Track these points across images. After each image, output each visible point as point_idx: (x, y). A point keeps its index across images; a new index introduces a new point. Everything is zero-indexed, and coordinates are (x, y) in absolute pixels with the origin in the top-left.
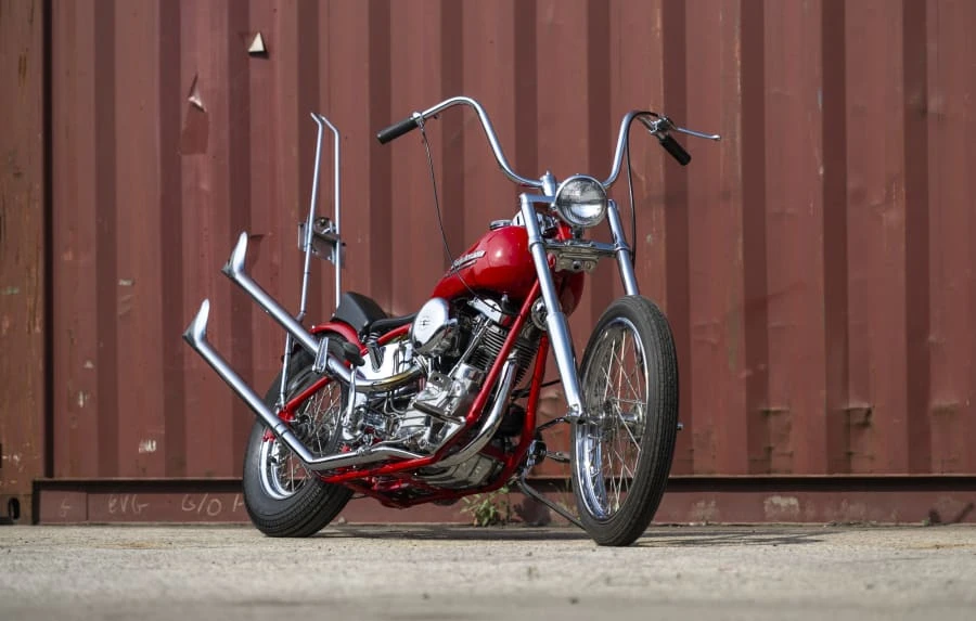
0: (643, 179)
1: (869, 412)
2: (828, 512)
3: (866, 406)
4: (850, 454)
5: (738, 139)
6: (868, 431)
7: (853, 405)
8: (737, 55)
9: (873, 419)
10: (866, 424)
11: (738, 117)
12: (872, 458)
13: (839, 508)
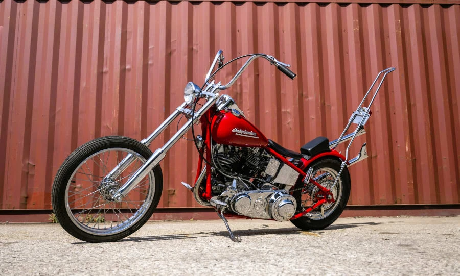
0: (111, 128)
1: (175, 191)
2: (162, 218)
3: (174, 189)
4: (169, 202)
5: (140, 119)
6: (174, 196)
7: (170, 189)
8: (141, 97)
9: (176, 193)
10: (174, 194)
11: (140, 113)
12: (175, 203)
13: (165, 216)
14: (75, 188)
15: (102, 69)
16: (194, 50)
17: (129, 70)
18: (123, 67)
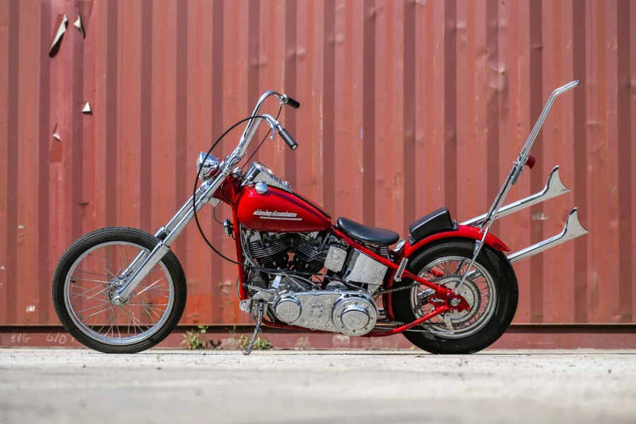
2: (364, 343)
8: (321, 111)
14: (222, 286)
15: (258, 58)
16: (417, 6)
17: (302, 57)
18: (291, 52)
